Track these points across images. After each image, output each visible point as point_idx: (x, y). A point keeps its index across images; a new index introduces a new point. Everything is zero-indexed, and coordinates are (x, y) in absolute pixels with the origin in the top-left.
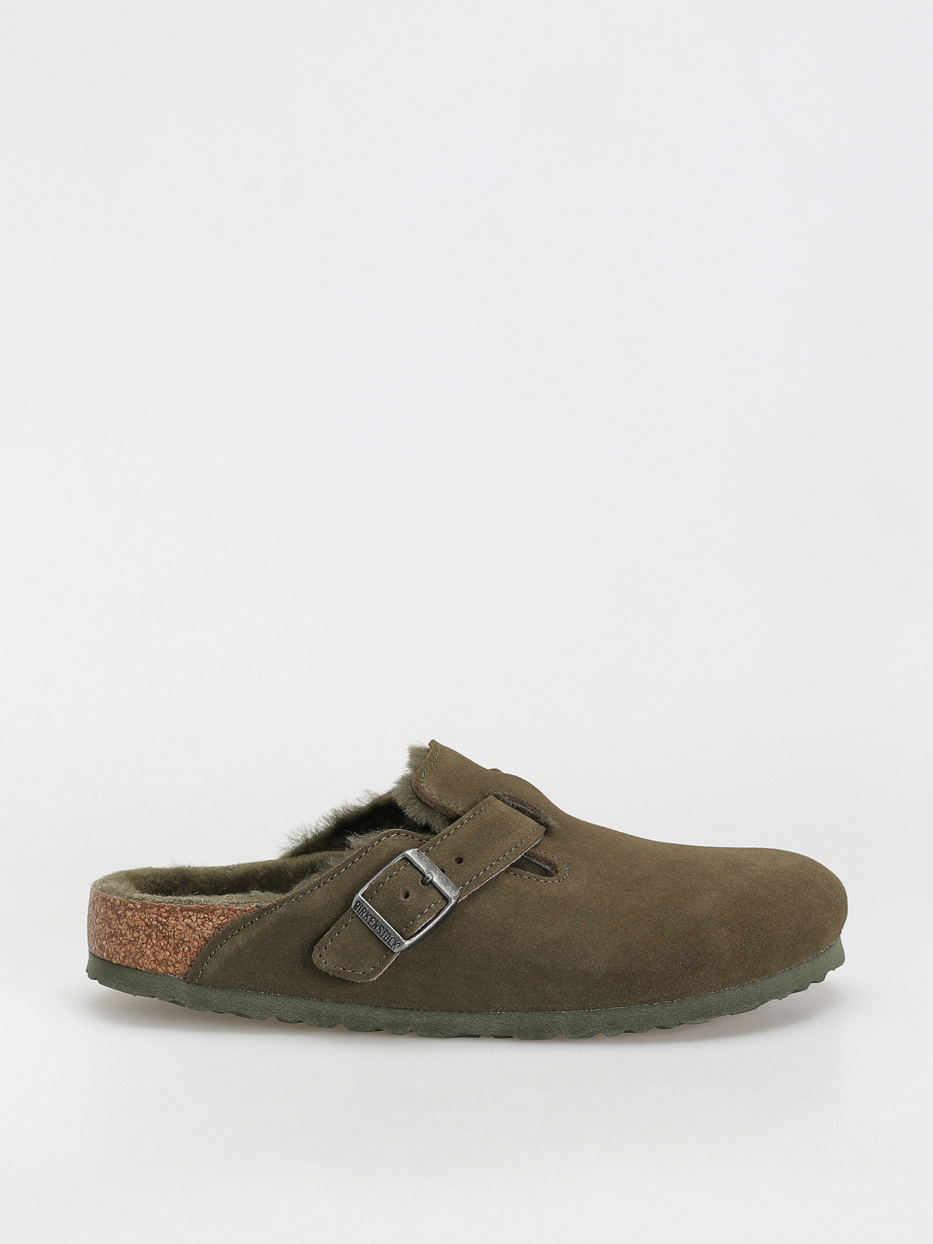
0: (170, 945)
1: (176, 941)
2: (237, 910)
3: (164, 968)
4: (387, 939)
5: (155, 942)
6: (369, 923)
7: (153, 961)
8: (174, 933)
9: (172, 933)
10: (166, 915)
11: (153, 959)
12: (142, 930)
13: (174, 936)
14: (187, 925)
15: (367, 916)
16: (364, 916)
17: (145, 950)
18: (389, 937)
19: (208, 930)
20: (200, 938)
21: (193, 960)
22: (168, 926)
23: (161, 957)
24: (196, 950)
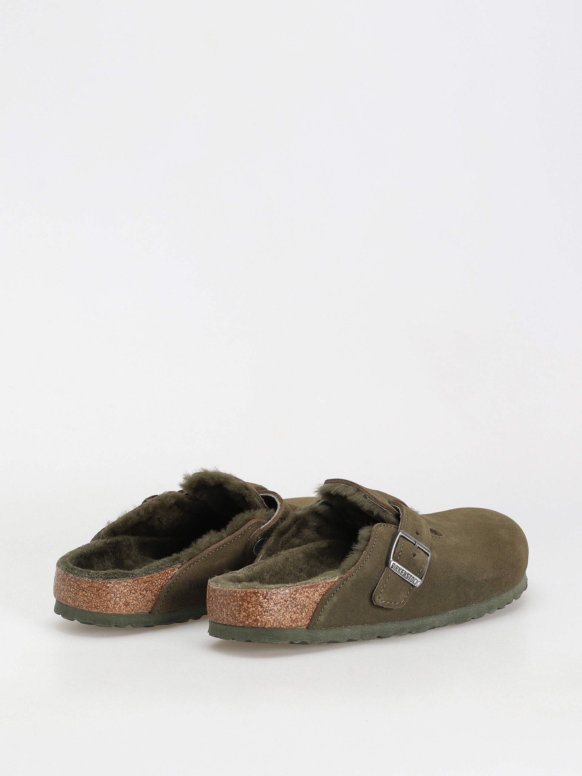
0: (299, 610)
1: (302, 607)
2: (329, 582)
3: (296, 624)
4: (412, 581)
5: (291, 610)
6: (401, 574)
7: (290, 621)
8: (300, 603)
9: (299, 603)
10: (295, 593)
11: (290, 620)
12: (282, 605)
13: (300, 604)
14: (306, 596)
15: (399, 570)
16: (397, 571)
17: (285, 616)
18: (413, 579)
19: (317, 597)
20: (313, 602)
21: (310, 616)
22: (297, 599)
23: (294, 618)
24: (312, 610)
